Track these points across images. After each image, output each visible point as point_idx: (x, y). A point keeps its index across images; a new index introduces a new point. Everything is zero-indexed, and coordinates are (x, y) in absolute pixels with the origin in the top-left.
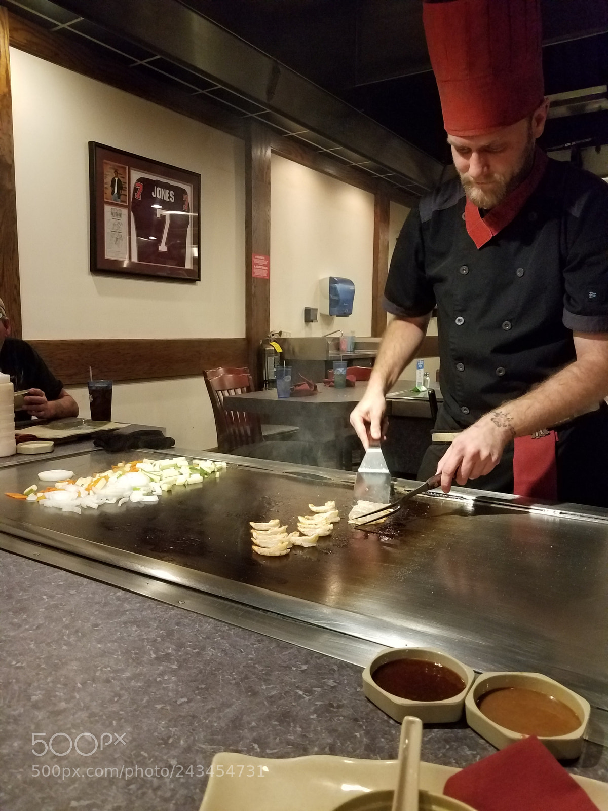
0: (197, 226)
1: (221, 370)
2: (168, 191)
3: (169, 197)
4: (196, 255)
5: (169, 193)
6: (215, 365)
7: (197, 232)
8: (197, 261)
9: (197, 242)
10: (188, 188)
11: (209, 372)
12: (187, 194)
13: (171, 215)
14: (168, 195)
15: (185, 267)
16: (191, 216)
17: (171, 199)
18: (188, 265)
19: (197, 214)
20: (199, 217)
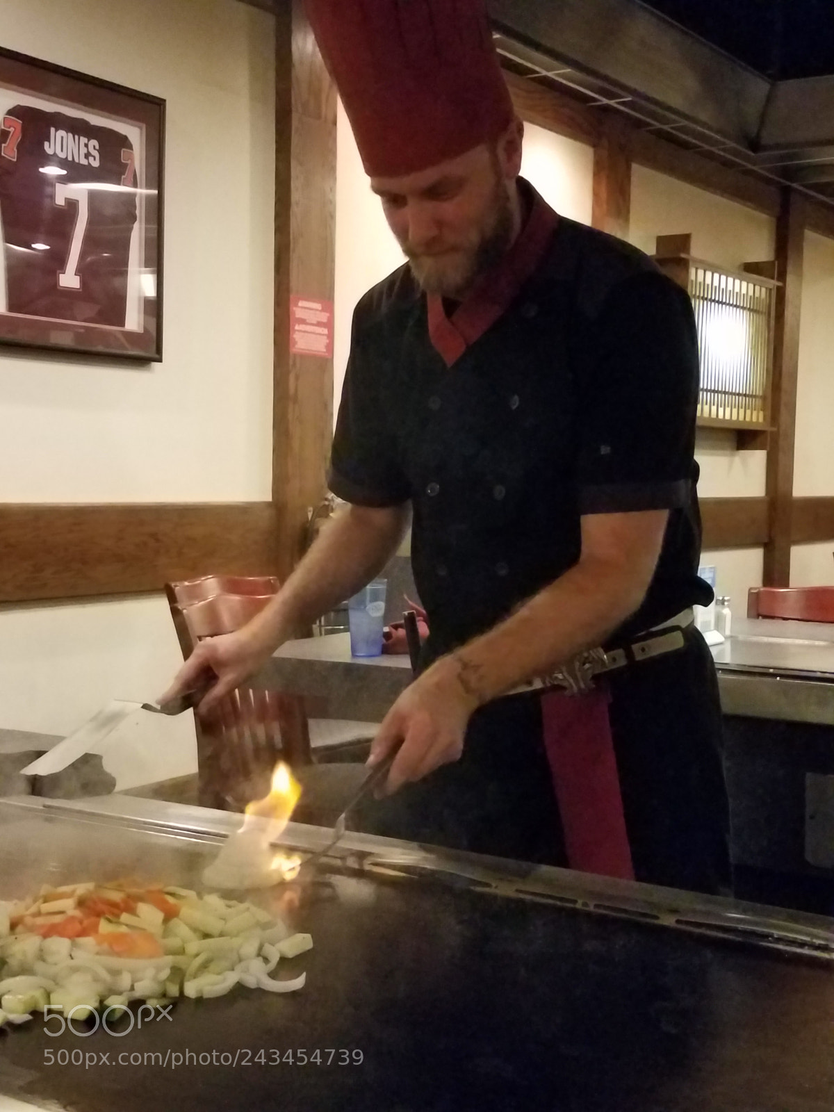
0: (156, 221)
1: (211, 585)
2: (83, 140)
3: (87, 155)
4: (151, 292)
5: (86, 145)
6: (196, 570)
7: (155, 235)
8: (155, 307)
9: (155, 260)
10: (133, 133)
11: (180, 587)
12: (130, 147)
13: (92, 195)
14: (83, 150)
15: (122, 324)
16: (141, 194)
17: (91, 159)
18: (134, 321)
19: (156, 192)
20: (160, 197)
